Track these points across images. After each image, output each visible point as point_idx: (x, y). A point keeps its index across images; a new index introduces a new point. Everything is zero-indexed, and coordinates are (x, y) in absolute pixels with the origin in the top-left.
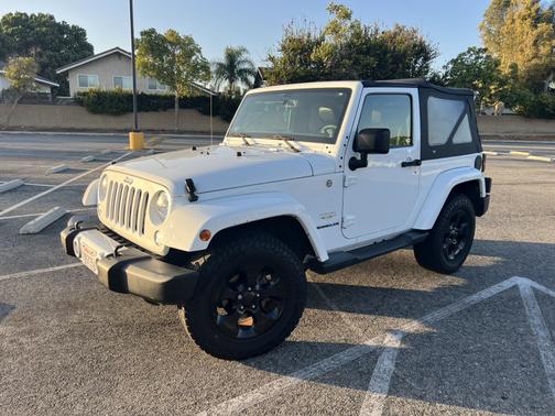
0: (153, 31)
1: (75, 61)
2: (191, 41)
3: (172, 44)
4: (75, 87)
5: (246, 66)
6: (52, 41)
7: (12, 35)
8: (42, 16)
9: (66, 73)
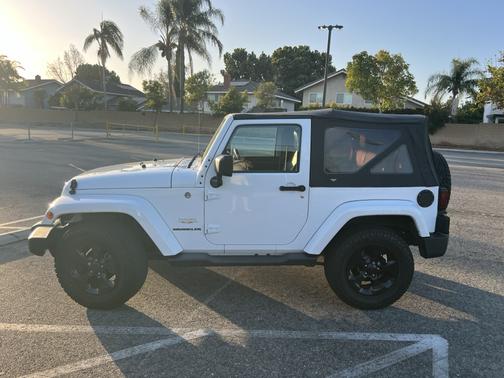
0: (365, 53)
1: (307, 83)
2: (399, 59)
3: (380, 63)
4: (306, 103)
5: (475, 77)
6: (305, 66)
7: (278, 65)
8: (301, 47)
9: (302, 92)
